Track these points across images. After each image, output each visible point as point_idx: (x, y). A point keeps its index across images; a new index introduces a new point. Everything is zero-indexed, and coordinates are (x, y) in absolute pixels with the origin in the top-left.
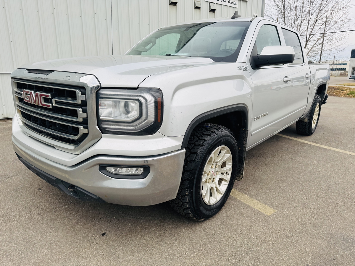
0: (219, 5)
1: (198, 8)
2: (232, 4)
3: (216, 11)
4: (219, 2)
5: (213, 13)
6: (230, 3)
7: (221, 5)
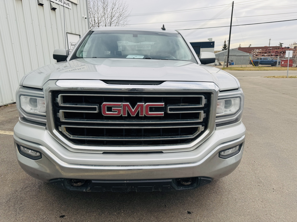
0: (57, 4)
1: (41, 5)
2: (67, 5)
3: (56, 10)
4: (57, 2)
5: (54, 12)
6: (65, 4)
7: (59, 4)
